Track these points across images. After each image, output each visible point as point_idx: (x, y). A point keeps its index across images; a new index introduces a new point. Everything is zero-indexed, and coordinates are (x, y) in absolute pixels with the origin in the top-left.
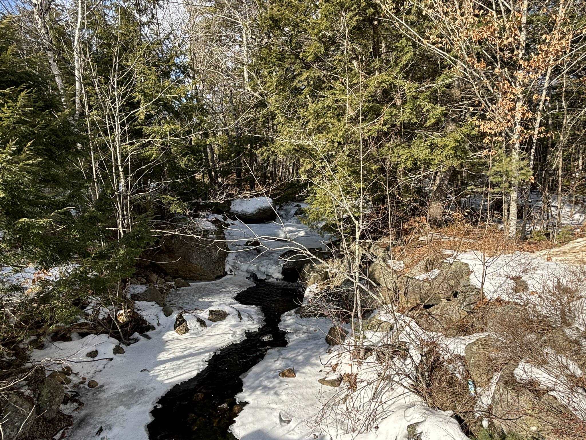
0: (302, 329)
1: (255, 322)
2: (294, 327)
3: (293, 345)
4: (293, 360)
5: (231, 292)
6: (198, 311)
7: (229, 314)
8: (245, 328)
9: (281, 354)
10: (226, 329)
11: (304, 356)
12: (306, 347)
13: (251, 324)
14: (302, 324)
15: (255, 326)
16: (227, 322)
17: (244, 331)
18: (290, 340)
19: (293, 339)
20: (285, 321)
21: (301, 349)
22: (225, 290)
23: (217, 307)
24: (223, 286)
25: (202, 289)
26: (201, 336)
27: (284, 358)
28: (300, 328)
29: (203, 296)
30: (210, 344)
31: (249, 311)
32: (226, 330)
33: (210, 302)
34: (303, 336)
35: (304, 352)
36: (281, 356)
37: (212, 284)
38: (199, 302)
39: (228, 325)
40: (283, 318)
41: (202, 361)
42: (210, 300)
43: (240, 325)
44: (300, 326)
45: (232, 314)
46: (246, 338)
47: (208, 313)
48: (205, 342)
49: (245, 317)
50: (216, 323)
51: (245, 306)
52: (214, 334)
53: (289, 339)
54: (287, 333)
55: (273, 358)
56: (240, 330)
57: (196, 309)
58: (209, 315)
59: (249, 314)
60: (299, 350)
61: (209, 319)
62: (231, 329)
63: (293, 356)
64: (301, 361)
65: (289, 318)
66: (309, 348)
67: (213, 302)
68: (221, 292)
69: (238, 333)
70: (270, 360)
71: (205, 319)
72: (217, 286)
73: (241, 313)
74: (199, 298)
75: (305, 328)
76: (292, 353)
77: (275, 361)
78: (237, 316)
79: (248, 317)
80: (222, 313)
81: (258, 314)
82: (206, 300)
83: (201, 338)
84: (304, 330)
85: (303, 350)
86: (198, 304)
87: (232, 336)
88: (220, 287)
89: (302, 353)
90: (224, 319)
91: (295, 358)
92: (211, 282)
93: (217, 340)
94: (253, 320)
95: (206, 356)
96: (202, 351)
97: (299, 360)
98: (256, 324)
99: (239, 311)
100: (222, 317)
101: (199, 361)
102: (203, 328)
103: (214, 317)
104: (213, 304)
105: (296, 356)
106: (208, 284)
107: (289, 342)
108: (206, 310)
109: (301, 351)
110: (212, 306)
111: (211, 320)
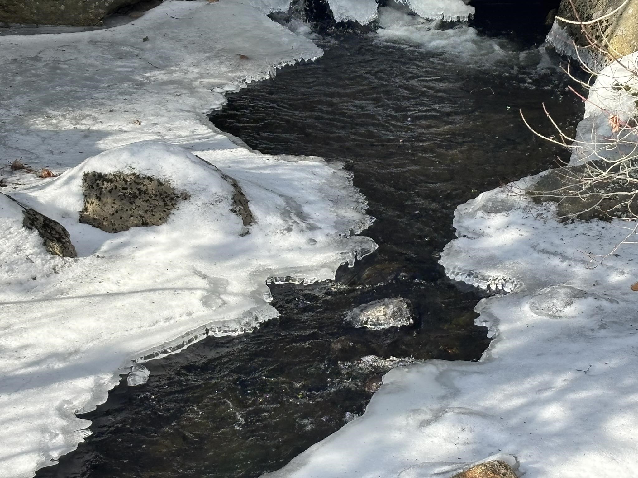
0: (564, 277)
1: (320, 238)
2: (523, 264)
3: (518, 353)
4: (514, 421)
5: (192, 90)
6: (29, 179)
7: (186, 197)
8: (272, 265)
9: (456, 393)
10: (171, 265)
11: (574, 405)
12: (583, 365)
13: (299, 249)
14: (570, 251)
15: (319, 258)
16: (176, 235)
17: (264, 279)
18: (503, 328)
19: (518, 324)
20: (478, 235)
21: (558, 370)
22: (159, 75)
23: (125, 156)
24: (150, 56)
25: (41, 68)
26: (48, 298)
27: (471, 413)
28: (553, 271)
29: (48, 102)
30: (98, 337)
31: (288, 183)
32: (171, 274)
33: (88, 134)
34: (570, 310)
35: (572, 387)
36: (455, 404)
37: (93, 42)
38: (29, 132)
39: (183, 251)
40: (468, 222)
41: (62, 412)
42: (85, 125)
43: (244, 251)
44: (556, 261)
45: (204, 198)
46: (275, 314)
47: (78, 185)
48: (72, 323)
49: (268, 211)
50: (123, 237)
51: (269, 159)
52: (114, 289)
53: (496, 322)
54: (488, 294)
55: (415, 411)
56: (244, 274)
57: (16, 168)
58: (86, 196)
59: (288, 200)
60: (546, 377)
61: (83, 219)
62: (201, 266)
63: (517, 402)
64: (558, 426)
65: (498, 219)
66: (599, 366)
67: (102, 135)
68: (141, 85)
69: (236, 286)
70: (401, 420)
71: (65, 214)
72: (121, 56)
73: (249, 191)
74: (31, 111)
75: (580, 270)
76: (509, 389)
77: (427, 423)
78: (225, 207)
79: (285, 214)
80: (151, 187)
81: (336, 201)
82: (67, 125)
83: (52, 308)
84: (577, 285)
85: (568, 376)
86: (28, 142)
87: (206, 302)
88: (136, 63)
89: (564, 391)
90: (163, 220)
91: (524, 415)
92: (86, 35)
93: (130, 317)
94: (312, 228)
95: (79, 392)
96: (58, 365)
97: (546, 423)
98: (327, 247)
99: (235, 185)
100: (152, 210)
101: (41, 414)
102: (58, 260)
103: (109, 209)
104: (101, 144)
105: (532, 404)
106: (73, 45)
107: (498, 338)
108: (69, 173)
109: (561, 381)
110: (98, 152)
111: (96, 223)
